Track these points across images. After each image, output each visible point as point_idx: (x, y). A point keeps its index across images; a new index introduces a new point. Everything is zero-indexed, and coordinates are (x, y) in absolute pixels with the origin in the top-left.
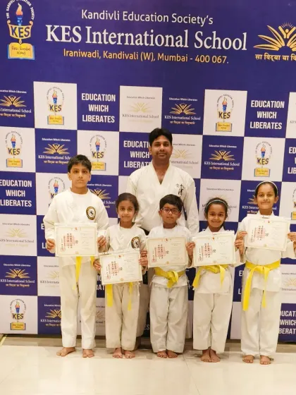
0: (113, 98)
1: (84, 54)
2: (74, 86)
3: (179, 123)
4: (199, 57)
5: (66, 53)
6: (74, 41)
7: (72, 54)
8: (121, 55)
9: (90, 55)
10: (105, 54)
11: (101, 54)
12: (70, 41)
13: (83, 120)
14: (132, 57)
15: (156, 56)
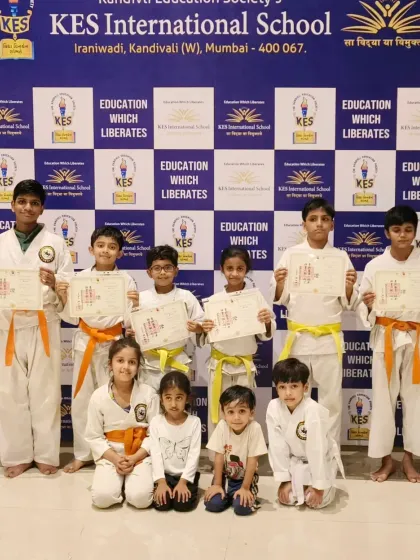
0: (144, 104)
1: (103, 49)
2: (89, 91)
3: (240, 134)
4: (264, 46)
5: (77, 49)
6: (89, 33)
7: (86, 50)
8: (153, 49)
9: (111, 50)
10: (131, 48)
11: (126, 48)
12: (83, 33)
13: (103, 136)
14: (169, 49)
15: (203, 48)
